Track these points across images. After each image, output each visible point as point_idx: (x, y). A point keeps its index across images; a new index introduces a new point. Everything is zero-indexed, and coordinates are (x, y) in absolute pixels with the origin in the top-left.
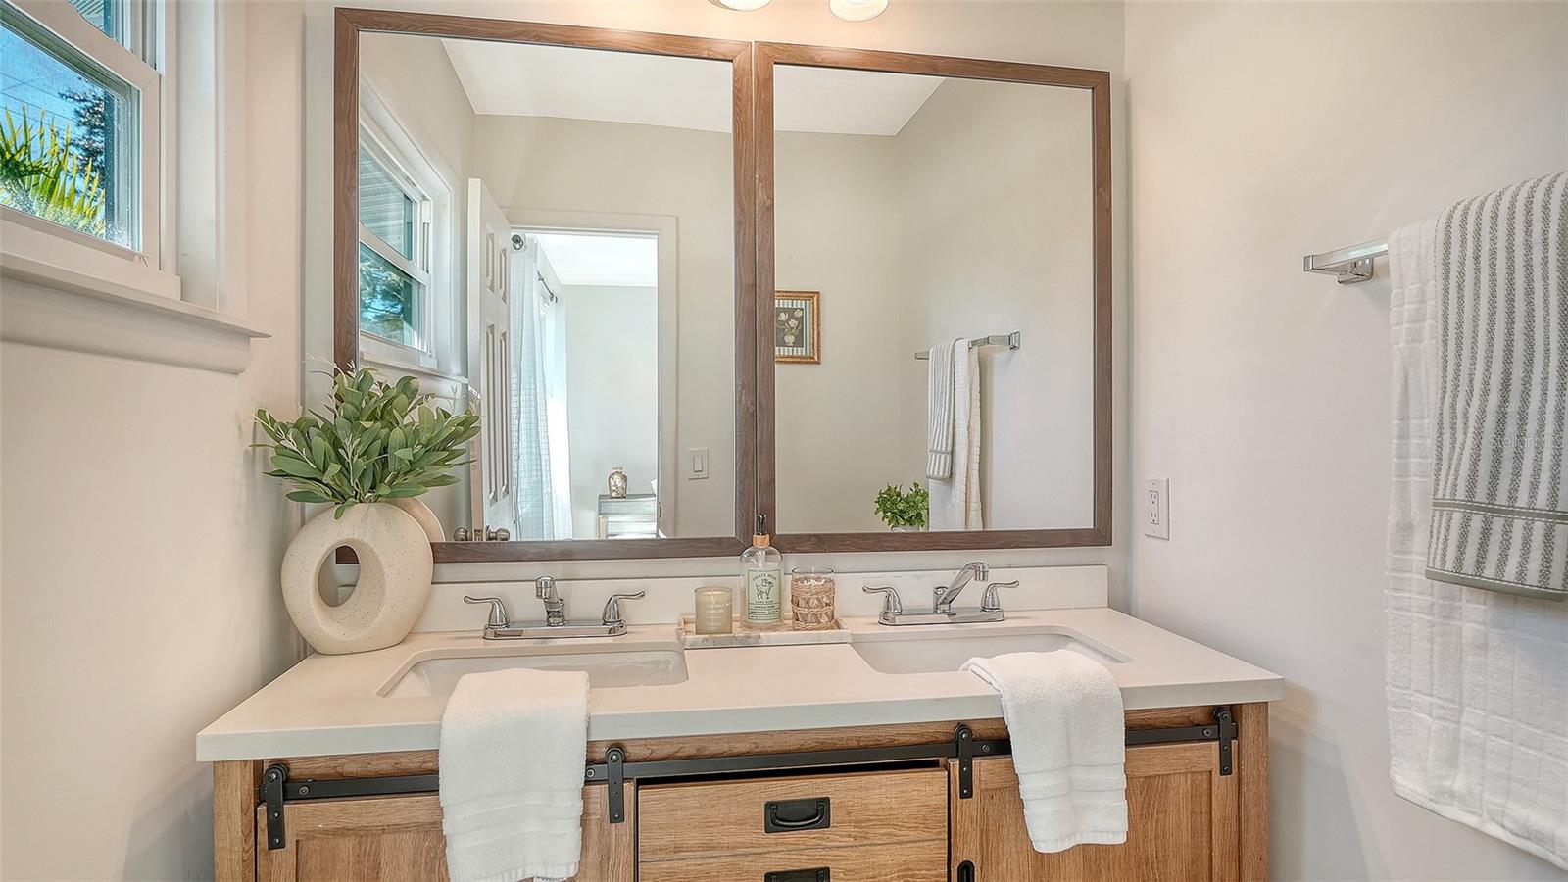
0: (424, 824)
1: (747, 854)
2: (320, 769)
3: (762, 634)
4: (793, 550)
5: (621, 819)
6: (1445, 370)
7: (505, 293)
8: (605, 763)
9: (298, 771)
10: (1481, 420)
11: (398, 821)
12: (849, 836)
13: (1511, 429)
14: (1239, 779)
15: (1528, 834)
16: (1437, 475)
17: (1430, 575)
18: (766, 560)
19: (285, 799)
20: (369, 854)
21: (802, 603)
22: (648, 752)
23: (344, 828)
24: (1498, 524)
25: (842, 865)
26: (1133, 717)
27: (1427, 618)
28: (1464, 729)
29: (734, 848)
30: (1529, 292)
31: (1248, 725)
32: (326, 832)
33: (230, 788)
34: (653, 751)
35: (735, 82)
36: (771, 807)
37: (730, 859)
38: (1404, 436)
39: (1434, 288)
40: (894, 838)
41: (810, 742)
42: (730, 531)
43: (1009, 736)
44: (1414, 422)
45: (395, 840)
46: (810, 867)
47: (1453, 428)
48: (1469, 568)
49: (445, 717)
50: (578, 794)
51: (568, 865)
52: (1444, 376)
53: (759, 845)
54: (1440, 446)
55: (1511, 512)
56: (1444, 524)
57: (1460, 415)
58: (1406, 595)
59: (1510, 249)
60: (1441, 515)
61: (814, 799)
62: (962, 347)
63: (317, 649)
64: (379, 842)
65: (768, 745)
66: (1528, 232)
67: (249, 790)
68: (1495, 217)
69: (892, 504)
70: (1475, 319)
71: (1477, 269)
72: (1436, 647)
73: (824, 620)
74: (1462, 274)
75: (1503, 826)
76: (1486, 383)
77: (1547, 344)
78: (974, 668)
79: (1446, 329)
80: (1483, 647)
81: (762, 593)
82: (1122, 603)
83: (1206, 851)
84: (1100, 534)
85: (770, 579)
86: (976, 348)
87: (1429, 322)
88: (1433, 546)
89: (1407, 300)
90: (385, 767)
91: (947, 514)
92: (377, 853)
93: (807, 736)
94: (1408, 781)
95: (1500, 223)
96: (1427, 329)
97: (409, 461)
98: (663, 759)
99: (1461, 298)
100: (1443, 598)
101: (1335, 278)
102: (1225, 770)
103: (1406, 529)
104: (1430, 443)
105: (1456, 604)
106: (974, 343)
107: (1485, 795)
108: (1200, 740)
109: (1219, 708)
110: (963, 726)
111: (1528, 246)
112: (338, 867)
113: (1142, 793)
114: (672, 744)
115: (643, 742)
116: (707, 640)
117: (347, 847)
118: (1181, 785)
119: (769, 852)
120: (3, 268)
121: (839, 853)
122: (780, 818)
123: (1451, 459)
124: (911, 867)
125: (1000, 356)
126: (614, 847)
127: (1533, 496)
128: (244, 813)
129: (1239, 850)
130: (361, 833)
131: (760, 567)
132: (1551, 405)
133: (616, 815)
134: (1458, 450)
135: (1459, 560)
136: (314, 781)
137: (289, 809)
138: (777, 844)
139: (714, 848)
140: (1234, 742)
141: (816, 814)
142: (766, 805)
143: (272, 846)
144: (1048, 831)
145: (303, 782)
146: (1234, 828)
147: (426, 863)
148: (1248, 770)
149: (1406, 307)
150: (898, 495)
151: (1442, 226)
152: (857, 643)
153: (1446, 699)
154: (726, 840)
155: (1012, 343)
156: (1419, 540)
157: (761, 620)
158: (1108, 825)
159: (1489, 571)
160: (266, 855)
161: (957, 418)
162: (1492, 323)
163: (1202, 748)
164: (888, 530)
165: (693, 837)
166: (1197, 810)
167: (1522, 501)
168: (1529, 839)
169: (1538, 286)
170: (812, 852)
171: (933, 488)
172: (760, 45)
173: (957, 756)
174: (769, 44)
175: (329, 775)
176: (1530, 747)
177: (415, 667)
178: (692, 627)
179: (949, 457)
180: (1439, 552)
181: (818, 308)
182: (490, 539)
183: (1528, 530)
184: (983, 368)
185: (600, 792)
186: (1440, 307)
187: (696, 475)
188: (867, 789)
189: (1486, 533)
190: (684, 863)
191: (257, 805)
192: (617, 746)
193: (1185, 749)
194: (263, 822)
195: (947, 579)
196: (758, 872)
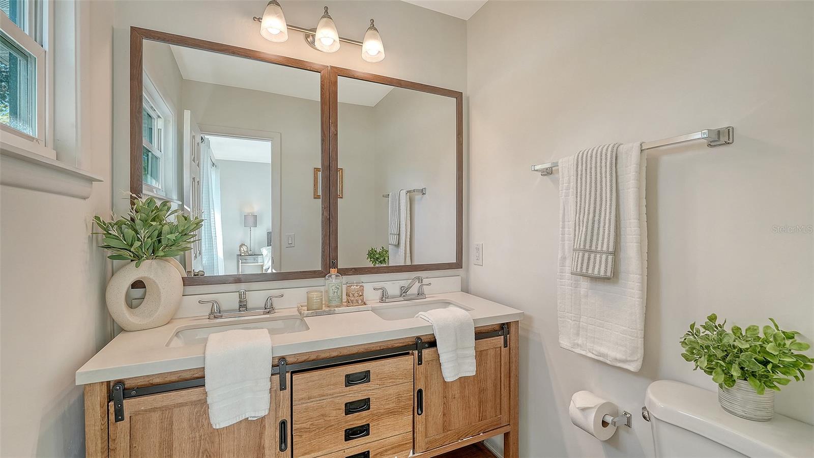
0: (195, 401)
1: (338, 397)
2: (140, 383)
3: (336, 309)
4: (345, 274)
5: (285, 389)
6: (576, 206)
7: (198, 163)
8: (278, 366)
9: (129, 385)
10: (587, 222)
11: (182, 401)
12: (378, 384)
13: (596, 226)
14: (510, 349)
15: (600, 355)
16: (574, 241)
17: (572, 274)
18: (336, 279)
19: (124, 398)
20: (167, 418)
21: (351, 295)
22: (296, 360)
23: (155, 408)
24: (592, 256)
25: (375, 396)
26: (477, 329)
27: (570, 288)
28: (581, 323)
29: (333, 394)
30: (601, 182)
31: (513, 329)
32: (146, 411)
33: (94, 396)
34: (298, 359)
35: (321, 81)
36: (347, 376)
37: (331, 399)
38: (563, 227)
39: (573, 179)
40: (394, 383)
41: (362, 350)
42: (319, 268)
43: (436, 340)
44: (566, 223)
45: (180, 410)
46: (363, 398)
47: (579, 225)
48: (584, 271)
49: (206, 353)
50: (269, 379)
51: (265, 410)
52: (576, 208)
53: (342, 392)
54: (575, 231)
55: (596, 252)
56: (577, 257)
57: (581, 221)
58: (564, 280)
59: (596, 167)
60: (576, 254)
61: (364, 372)
62: (403, 193)
63: (125, 329)
64: (172, 414)
65: (346, 352)
66: (601, 163)
67: (104, 395)
68: (591, 157)
69: (372, 255)
70: (586, 190)
71: (586, 173)
72: (573, 297)
73: (360, 302)
74: (582, 175)
75: (593, 353)
76: (589, 211)
77: (606, 198)
78: (422, 316)
79: (577, 193)
80: (586, 296)
81: (335, 292)
82: (466, 289)
83: (499, 375)
84: (458, 265)
85: (338, 287)
86: (408, 194)
87: (571, 190)
88: (573, 264)
89: (565, 182)
90: (174, 378)
91: (397, 258)
92: (171, 417)
93: (360, 347)
94: (565, 342)
95: (593, 158)
96: (571, 193)
97: (174, 240)
98: (302, 362)
99: (581, 182)
100: (575, 281)
101: (540, 173)
102: (505, 346)
103: (564, 258)
104: (572, 230)
105: (579, 283)
106: (408, 192)
107: (587, 344)
108: (497, 336)
109: (503, 324)
110: (418, 338)
111: (601, 167)
112: (152, 426)
113: (480, 356)
114: (306, 355)
115: (293, 356)
116: (313, 313)
117: (156, 416)
118: (491, 352)
119: (346, 395)
120: (2, 149)
121: (374, 391)
122: (350, 380)
123: (578, 235)
124: (400, 393)
125: (418, 197)
126: (282, 401)
127: (602, 247)
128: (102, 407)
129: (510, 374)
130: (163, 409)
131: (334, 282)
132: (607, 218)
133: (283, 387)
134: (581, 232)
135: (581, 268)
136: (138, 388)
137: (126, 402)
138: (350, 391)
139: (324, 396)
140: (508, 335)
141: (365, 377)
142: (346, 376)
143: (117, 420)
144: (450, 374)
145: (133, 389)
146: (508, 366)
147: (196, 418)
148: (512, 345)
149: (564, 184)
150: (376, 251)
151: (576, 158)
152: (374, 310)
153: (576, 314)
154: (329, 392)
155: (423, 192)
156: (568, 262)
157: (334, 303)
158: (470, 369)
159: (590, 271)
160: (114, 425)
161: (401, 221)
162: (590, 191)
163: (498, 339)
164: (372, 266)
165: (315, 393)
166: (497, 361)
167: (599, 249)
168: (600, 356)
169: (604, 179)
170: (363, 392)
171: (391, 249)
172: (332, 67)
173: (417, 350)
174: (336, 68)
175: (146, 385)
176: (600, 327)
177: (177, 334)
178: (305, 308)
179: (398, 236)
180: (575, 266)
181: (342, 175)
182: (195, 275)
183: (601, 257)
184: (411, 201)
185: (277, 377)
186: (575, 185)
187: (289, 246)
188: (384, 366)
189: (589, 259)
190: (312, 403)
191: (108, 402)
192: (283, 358)
193: (493, 340)
194: (112, 410)
195: (405, 283)
196: (342, 403)
